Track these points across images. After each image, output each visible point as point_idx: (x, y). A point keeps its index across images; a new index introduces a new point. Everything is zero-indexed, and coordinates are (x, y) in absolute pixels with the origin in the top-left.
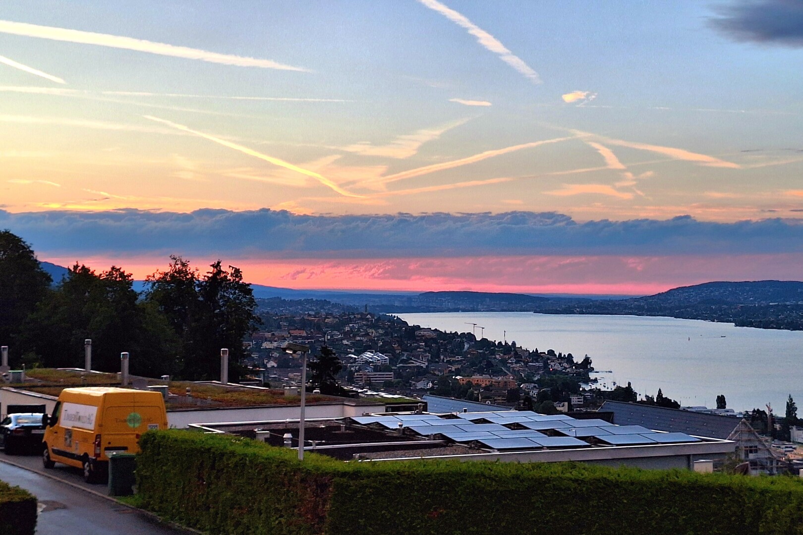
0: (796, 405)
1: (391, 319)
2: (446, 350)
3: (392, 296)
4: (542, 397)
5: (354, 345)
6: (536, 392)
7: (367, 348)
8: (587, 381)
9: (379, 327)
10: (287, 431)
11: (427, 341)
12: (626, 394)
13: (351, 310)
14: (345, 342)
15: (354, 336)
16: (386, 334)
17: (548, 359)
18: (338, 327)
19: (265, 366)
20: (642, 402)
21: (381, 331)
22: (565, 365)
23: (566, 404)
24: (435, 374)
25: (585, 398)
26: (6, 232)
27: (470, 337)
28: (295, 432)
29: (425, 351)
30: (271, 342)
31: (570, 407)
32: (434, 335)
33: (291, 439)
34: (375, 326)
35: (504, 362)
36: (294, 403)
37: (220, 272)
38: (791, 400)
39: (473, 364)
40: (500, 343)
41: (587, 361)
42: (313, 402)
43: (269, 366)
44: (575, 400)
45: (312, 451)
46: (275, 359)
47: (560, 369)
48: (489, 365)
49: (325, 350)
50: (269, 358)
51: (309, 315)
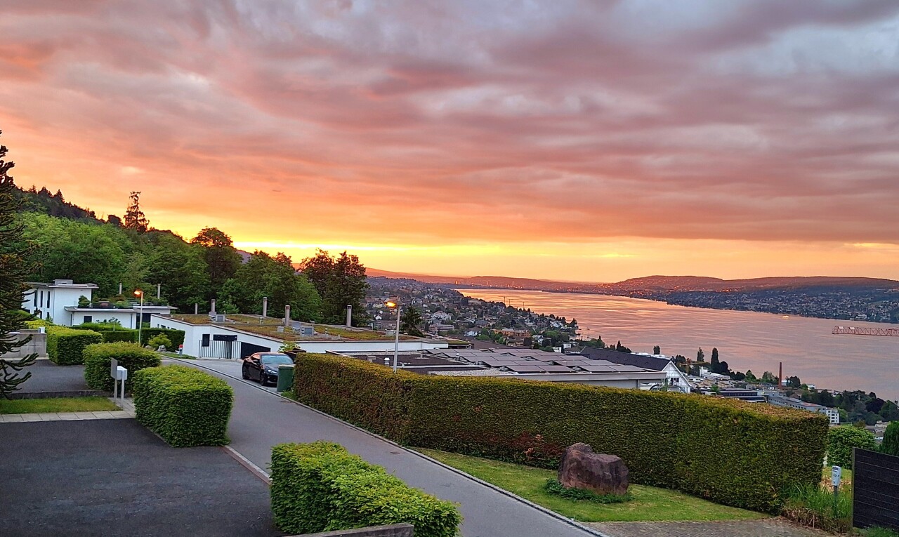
0: (704, 354)
1: (453, 293)
2: (486, 312)
3: (454, 278)
4: (546, 344)
5: (429, 308)
6: (541, 340)
7: (438, 310)
8: (574, 335)
9: (446, 297)
10: (387, 356)
11: (475, 306)
12: (598, 343)
13: (428, 286)
14: (424, 306)
15: (430, 302)
16: (450, 301)
17: (550, 320)
18: (421, 296)
19: (375, 319)
20: (608, 348)
21: (446, 299)
22: (560, 324)
23: (560, 348)
24: (479, 327)
25: (572, 345)
26: (214, 229)
27: (502, 304)
28: (391, 357)
29: (474, 313)
30: (378, 304)
31: (562, 349)
32: (480, 303)
33: (389, 361)
34: (443, 297)
35: (523, 321)
36: (391, 340)
37: (346, 258)
38: (701, 350)
39: (503, 322)
40: (520, 309)
41: (574, 322)
42: (402, 340)
43: (377, 318)
44: (566, 346)
45: (402, 369)
46: (381, 314)
47: (557, 326)
48: (513, 322)
49: (410, 309)
50: (377, 313)
51: (403, 288)
